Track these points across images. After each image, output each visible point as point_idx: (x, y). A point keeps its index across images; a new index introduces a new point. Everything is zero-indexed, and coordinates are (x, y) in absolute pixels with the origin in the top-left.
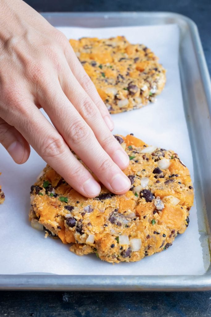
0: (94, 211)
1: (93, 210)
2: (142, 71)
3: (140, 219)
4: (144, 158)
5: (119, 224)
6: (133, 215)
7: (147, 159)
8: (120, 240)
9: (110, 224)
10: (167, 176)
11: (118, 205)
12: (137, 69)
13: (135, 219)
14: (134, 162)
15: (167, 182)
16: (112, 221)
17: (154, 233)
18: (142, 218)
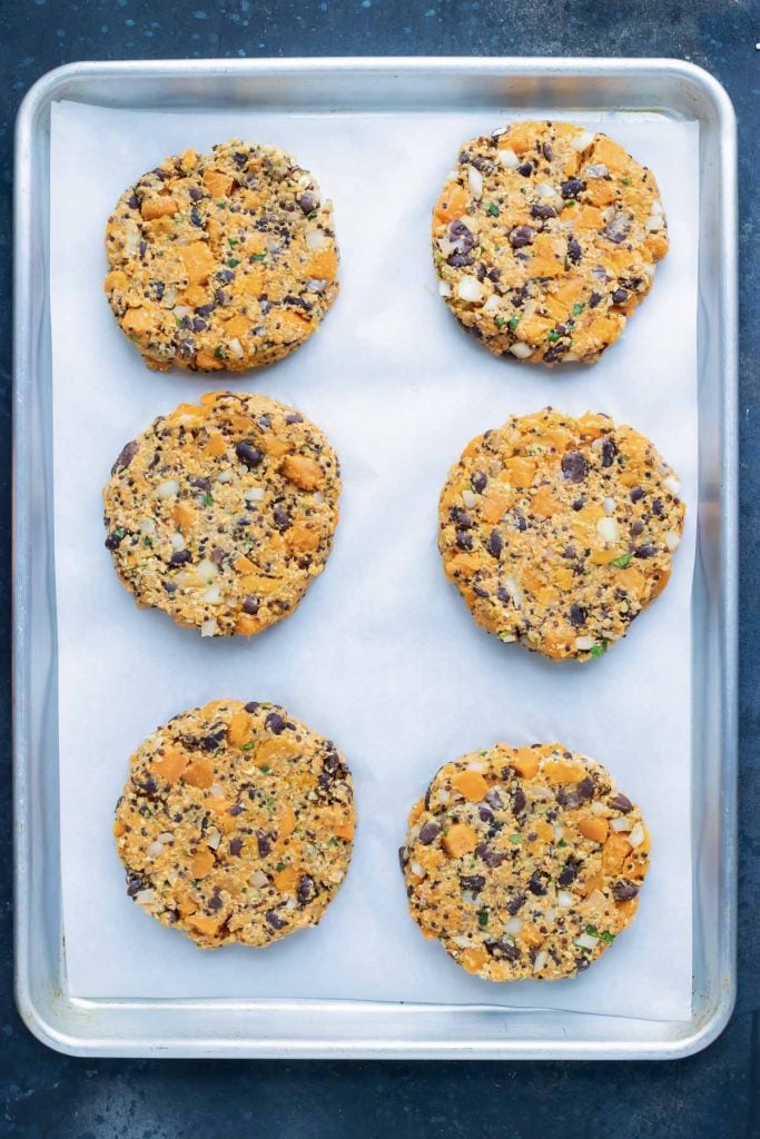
0: (601, 264)
1: (600, 266)
2: (236, 185)
3: (620, 200)
4: (494, 190)
5: (628, 229)
6: (611, 208)
7: (497, 185)
8: (655, 228)
9: (627, 241)
10: (538, 157)
11: (590, 231)
12: (231, 193)
13: (620, 207)
14: (503, 205)
15: (548, 159)
16: (620, 238)
17: (644, 181)
18: (619, 196)
